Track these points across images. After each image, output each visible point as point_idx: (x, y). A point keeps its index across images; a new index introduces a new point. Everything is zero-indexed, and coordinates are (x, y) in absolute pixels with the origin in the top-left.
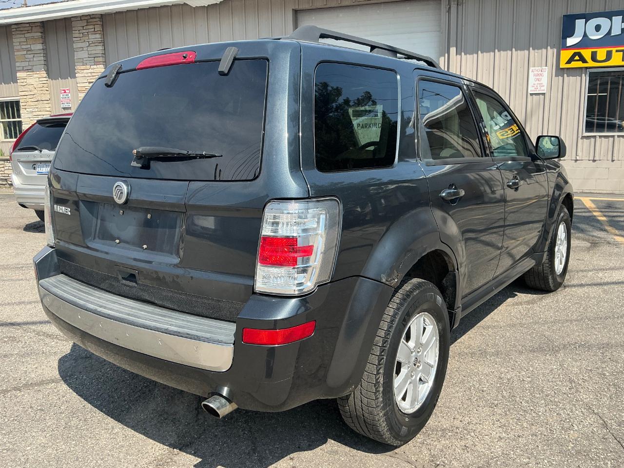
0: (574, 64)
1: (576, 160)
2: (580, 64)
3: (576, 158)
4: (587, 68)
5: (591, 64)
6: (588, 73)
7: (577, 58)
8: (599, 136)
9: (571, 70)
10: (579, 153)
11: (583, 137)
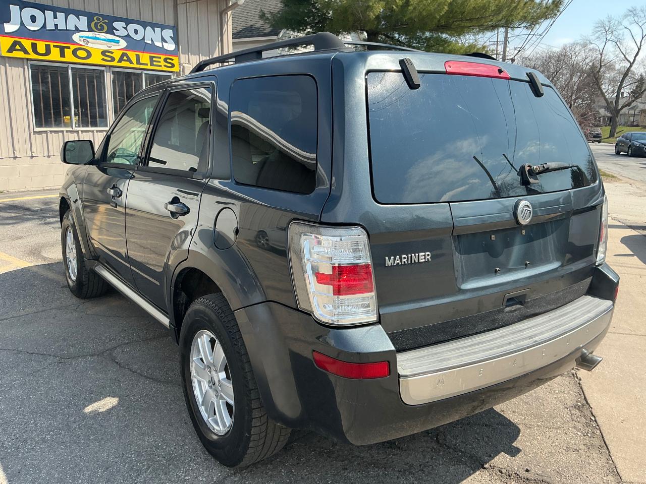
0: (16, 54)
1: (32, 157)
2: (21, 55)
3: (32, 154)
4: (28, 59)
5: (33, 56)
6: (30, 65)
7: (18, 47)
8: (50, 131)
9: (12, 59)
10: (34, 149)
11: (35, 133)
